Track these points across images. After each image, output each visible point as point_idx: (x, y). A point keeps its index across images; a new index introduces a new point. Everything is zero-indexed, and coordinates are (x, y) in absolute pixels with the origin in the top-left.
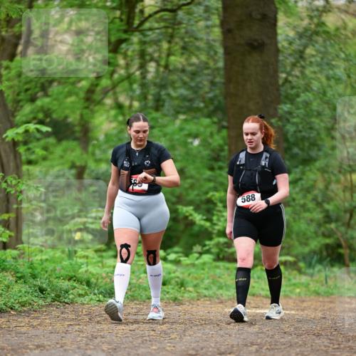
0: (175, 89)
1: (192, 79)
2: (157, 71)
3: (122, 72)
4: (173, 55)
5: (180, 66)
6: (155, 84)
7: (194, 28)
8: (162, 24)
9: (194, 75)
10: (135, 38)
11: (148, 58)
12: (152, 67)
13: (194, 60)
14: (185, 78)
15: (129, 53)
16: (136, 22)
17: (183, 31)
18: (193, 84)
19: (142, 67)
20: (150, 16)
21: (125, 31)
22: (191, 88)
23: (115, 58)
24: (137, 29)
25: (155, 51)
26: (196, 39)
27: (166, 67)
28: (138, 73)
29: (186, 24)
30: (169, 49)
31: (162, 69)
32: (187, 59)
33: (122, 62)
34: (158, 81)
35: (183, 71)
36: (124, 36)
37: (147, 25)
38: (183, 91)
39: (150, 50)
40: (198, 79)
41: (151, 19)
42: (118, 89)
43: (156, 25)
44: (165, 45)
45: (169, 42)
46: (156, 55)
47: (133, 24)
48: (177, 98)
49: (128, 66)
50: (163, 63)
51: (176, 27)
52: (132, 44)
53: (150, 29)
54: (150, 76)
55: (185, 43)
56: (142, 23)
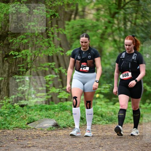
0: (138, 33)
1: (146, 29)
2: (131, 26)
3: (116, 26)
4: (138, 19)
5: (141, 24)
6: (130, 31)
7: (147, 8)
8: (133, 6)
9: (147, 27)
10: (122, 12)
11: (127, 20)
12: (129, 24)
13: (147, 21)
14: (143, 29)
15: (120, 18)
16: (122, 5)
17: (142, 9)
18: (146, 31)
19: (125, 24)
20: (128, 2)
21: (117, 9)
22: (145, 33)
23: (113, 20)
24: (123, 8)
25: (130, 17)
26: (148, 12)
27: (135, 24)
28: (123, 27)
29: (143, 6)
30: (136, 16)
31: (133, 25)
32: (144, 21)
33: (116, 22)
34: (131, 30)
35: (142, 26)
36: (117, 11)
37: (127, 6)
38: (142, 34)
39: (128, 17)
40: (148, 29)
41: (128, 4)
42: (115, 33)
43: (131, 6)
44: (134, 15)
45: (136, 13)
46: (131, 19)
47: (120, 6)
48: (140, 37)
49: (119, 24)
50: (133, 22)
51: (139, 7)
52: (120, 14)
53: (128, 8)
54: (128, 28)
55: (143, 14)
56: (125, 5)
